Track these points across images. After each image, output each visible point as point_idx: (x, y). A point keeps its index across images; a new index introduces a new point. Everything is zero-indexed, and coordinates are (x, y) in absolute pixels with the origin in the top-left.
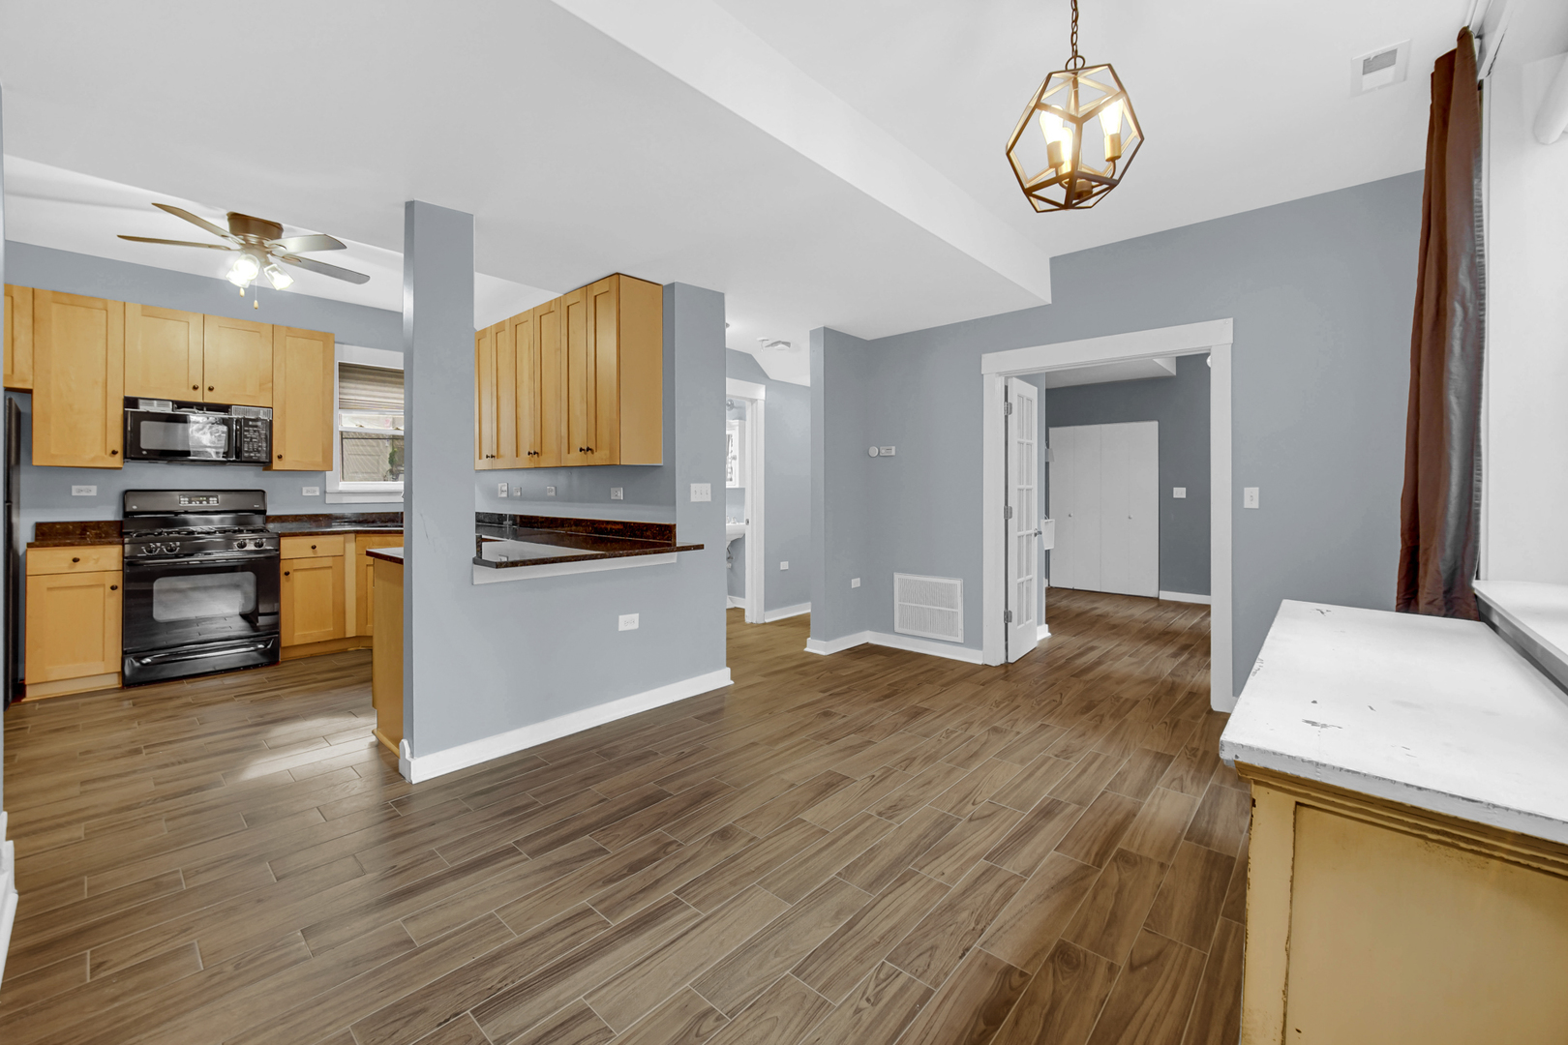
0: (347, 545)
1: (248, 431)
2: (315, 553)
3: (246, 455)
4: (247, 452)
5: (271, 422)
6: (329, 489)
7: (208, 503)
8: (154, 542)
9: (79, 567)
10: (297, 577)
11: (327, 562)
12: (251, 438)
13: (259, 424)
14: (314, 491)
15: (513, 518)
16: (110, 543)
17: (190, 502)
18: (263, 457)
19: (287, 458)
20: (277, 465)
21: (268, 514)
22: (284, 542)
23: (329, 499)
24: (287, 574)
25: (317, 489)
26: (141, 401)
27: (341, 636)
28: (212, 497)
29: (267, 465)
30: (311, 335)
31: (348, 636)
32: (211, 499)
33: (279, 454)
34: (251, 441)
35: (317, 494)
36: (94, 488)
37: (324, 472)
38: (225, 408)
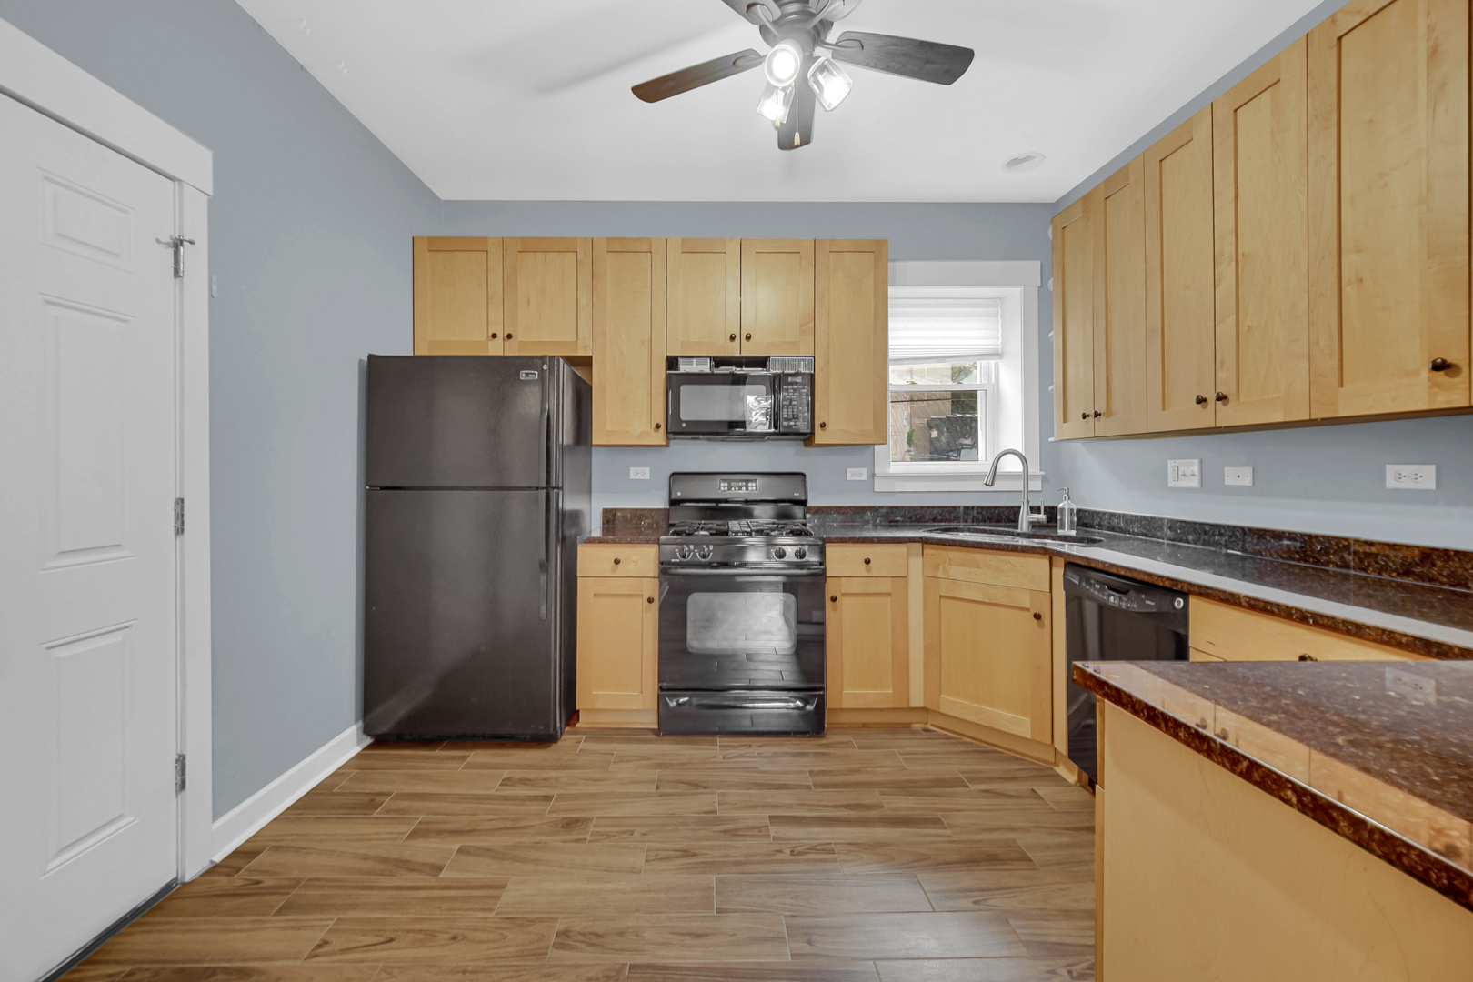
0: (912, 561)
1: (787, 390)
2: (869, 570)
3: (785, 423)
4: (786, 419)
5: (812, 376)
6: (877, 471)
7: (747, 489)
8: (688, 544)
9: (621, 571)
10: (844, 603)
11: (885, 586)
12: (791, 401)
13: (799, 379)
14: (861, 474)
15: (1173, 524)
16: (647, 542)
17: (730, 488)
18: (802, 426)
19: (829, 427)
20: (820, 437)
21: (809, 504)
22: (831, 550)
23: (879, 486)
24: (834, 599)
25: (864, 471)
26: (680, 360)
27: (906, 706)
28: (751, 481)
29: (807, 439)
30: (859, 248)
31: (912, 705)
32: (750, 484)
33: (821, 422)
34: (790, 404)
35: (864, 477)
36: (647, 470)
37: (876, 447)
38: (761, 362)
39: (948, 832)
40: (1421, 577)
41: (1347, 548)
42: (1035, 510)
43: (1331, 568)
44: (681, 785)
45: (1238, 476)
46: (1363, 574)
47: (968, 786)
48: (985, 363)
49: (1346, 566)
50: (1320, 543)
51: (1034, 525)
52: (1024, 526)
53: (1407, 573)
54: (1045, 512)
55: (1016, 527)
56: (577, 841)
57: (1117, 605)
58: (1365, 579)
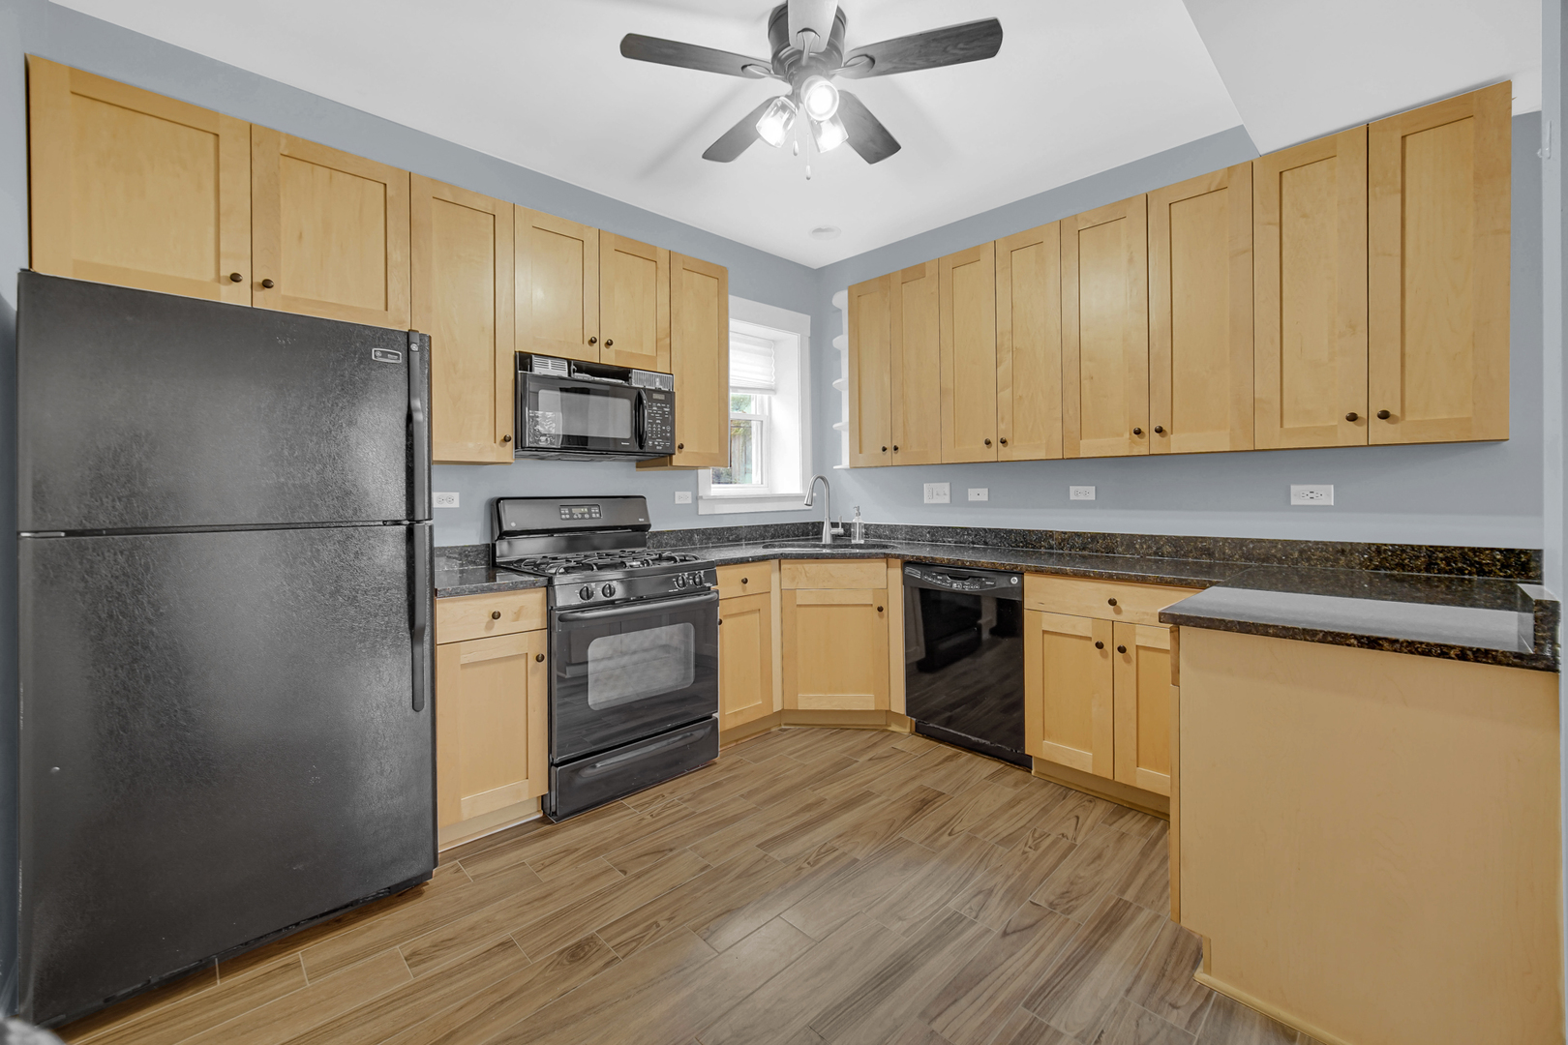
0: (773, 577)
1: (651, 407)
2: (750, 589)
3: (650, 443)
4: (651, 439)
5: (673, 394)
6: (701, 495)
7: (590, 515)
8: (588, 583)
11: (755, 603)
13: (661, 397)
14: (690, 497)
17: (571, 516)
19: (684, 448)
20: (676, 458)
21: (652, 529)
23: (706, 509)
24: (720, 623)
25: (689, 494)
26: (533, 359)
28: (594, 506)
30: (706, 271)
31: (774, 710)
32: (593, 510)
33: (679, 442)
34: (654, 422)
35: (689, 501)
36: (456, 496)
37: (699, 471)
38: (624, 374)
39: (883, 798)
40: (1091, 550)
41: (1051, 537)
42: (834, 525)
43: (1043, 550)
44: (645, 858)
45: (978, 494)
46: (1061, 551)
47: (857, 761)
48: (759, 396)
49: (1052, 548)
50: (1036, 535)
51: (835, 537)
52: (826, 538)
53: (1084, 549)
54: (842, 527)
55: (820, 539)
56: (607, 964)
57: (960, 589)
58: (1062, 554)
